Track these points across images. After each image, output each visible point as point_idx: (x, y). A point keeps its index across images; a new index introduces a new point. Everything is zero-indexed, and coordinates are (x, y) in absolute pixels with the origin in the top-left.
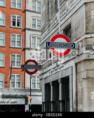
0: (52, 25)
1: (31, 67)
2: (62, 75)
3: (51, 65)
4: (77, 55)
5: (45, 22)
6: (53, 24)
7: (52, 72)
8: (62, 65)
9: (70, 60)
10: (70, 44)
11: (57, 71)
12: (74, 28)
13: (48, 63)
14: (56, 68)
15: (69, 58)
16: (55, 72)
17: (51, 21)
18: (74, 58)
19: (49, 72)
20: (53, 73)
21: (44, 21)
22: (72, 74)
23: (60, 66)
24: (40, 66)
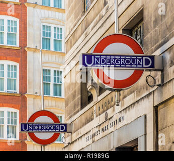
0: (95, 21)
1: (44, 128)
2: (119, 140)
3: (92, 119)
4: (159, 85)
5: (76, 17)
6: (97, 18)
7: (94, 135)
8: (119, 116)
9: (141, 99)
10: (142, 57)
11: (106, 132)
12: (153, 19)
13: (83, 117)
14: (106, 124)
15: (138, 95)
16: (101, 135)
17: (92, 14)
18: (150, 94)
19: (86, 136)
20: (96, 138)
21: (73, 16)
22: (146, 135)
23: (113, 120)
24: (65, 125)
